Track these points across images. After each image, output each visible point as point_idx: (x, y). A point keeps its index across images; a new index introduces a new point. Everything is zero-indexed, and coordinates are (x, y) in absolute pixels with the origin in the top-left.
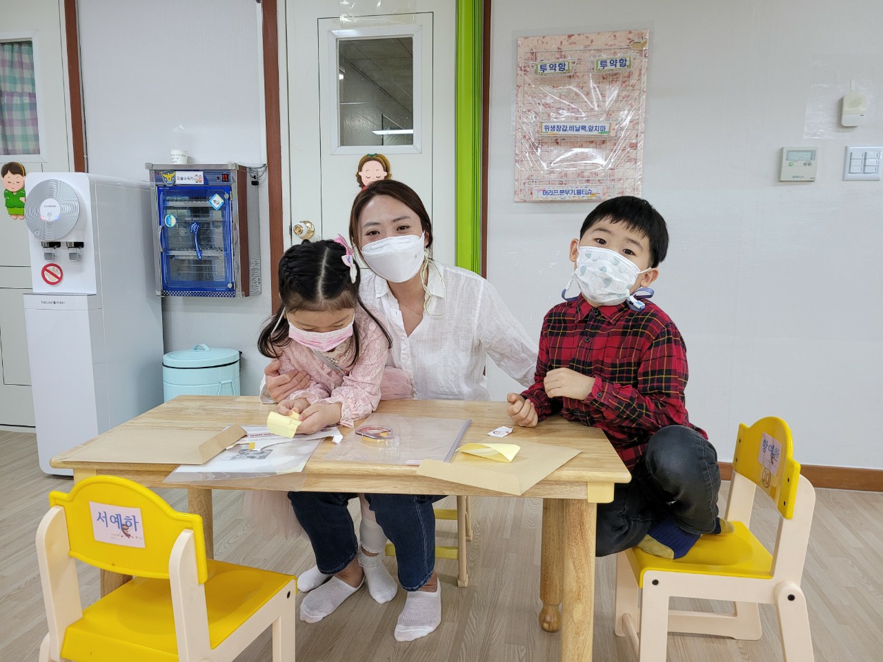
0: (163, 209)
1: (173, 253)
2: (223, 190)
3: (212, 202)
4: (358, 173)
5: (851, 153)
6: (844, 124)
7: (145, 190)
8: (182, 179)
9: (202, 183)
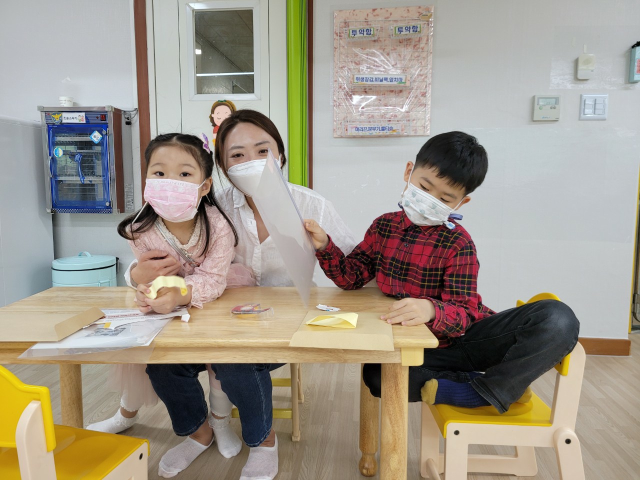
0: (53, 144)
1: (61, 178)
2: (102, 127)
3: (93, 137)
4: (211, 115)
5: (585, 101)
6: (580, 77)
7: (37, 128)
8: (68, 119)
9: (84, 122)
